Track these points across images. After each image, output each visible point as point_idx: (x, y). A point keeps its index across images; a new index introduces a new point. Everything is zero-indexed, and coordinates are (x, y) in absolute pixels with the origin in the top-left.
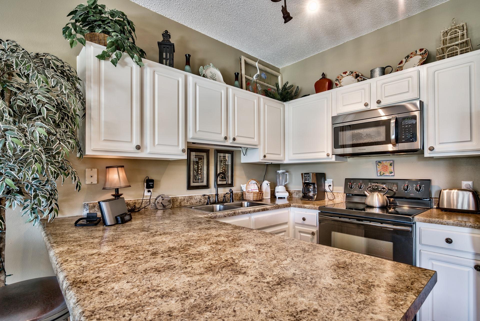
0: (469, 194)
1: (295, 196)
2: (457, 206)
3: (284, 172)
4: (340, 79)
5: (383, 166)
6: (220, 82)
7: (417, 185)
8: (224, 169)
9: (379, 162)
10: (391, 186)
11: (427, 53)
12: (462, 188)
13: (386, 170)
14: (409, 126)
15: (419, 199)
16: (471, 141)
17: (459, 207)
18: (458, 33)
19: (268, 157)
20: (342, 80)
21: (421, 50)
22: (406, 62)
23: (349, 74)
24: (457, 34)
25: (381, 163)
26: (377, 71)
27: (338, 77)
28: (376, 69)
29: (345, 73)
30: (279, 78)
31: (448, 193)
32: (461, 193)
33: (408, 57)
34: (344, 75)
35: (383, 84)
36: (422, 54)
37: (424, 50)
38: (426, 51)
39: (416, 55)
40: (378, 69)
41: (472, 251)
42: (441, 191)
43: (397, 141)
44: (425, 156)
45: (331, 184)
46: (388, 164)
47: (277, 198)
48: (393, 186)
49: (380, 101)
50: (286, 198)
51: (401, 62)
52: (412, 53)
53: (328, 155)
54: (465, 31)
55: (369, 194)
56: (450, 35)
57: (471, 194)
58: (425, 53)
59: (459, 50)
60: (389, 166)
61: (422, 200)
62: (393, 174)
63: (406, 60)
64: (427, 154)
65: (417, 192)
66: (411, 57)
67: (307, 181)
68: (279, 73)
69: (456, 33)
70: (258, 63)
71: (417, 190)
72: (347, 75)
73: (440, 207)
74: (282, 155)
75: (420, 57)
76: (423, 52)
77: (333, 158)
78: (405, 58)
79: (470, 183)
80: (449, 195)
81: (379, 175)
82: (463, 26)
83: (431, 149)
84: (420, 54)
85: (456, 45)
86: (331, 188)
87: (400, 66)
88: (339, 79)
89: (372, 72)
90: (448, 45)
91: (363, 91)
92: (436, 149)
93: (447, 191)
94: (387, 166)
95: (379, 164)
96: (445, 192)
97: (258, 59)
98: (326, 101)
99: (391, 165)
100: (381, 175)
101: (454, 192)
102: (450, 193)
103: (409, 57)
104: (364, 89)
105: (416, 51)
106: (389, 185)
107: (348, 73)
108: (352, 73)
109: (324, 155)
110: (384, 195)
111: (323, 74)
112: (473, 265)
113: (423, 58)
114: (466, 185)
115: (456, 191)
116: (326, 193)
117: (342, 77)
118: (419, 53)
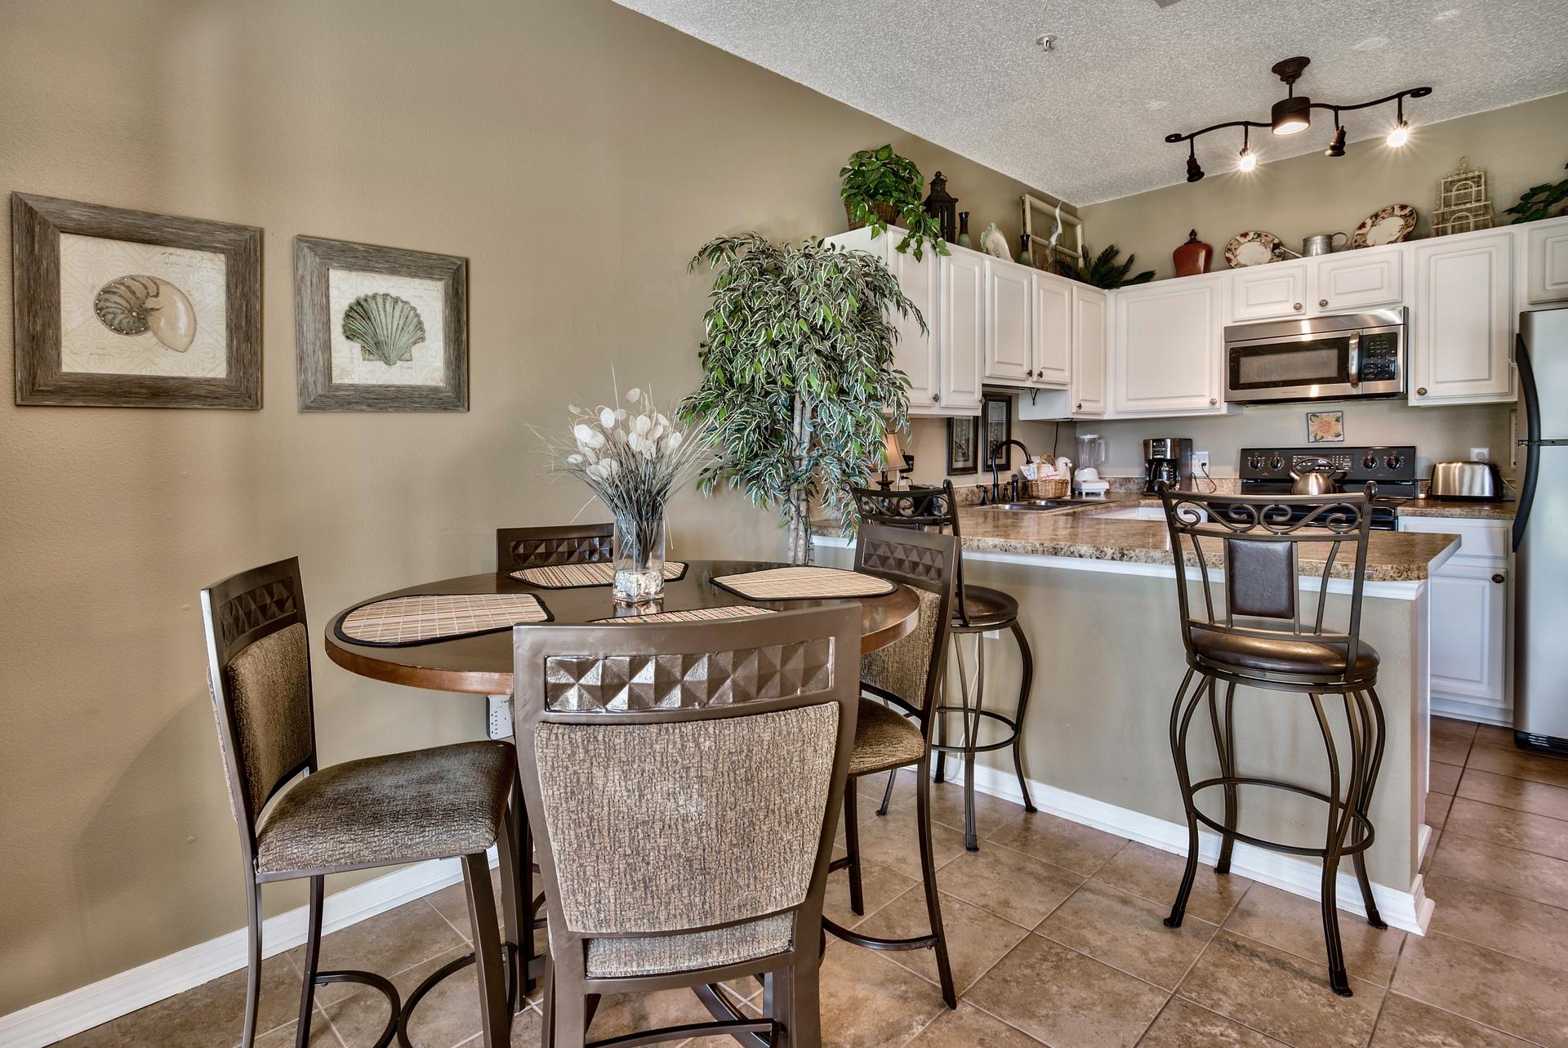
0: (1484, 470)
1: (1117, 490)
2: (1460, 491)
3: (1094, 439)
4: (1236, 249)
5: (1322, 422)
6: (1005, 259)
7: (1389, 456)
8: (996, 435)
9: (1314, 415)
10: (1339, 461)
11: (1415, 216)
12: (1472, 460)
13: (1328, 431)
14: (1384, 351)
15: (1392, 482)
16: (1489, 379)
17: (1465, 493)
18: (1471, 188)
19: (1086, 407)
20: (1238, 251)
21: (1403, 207)
22: (1372, 226)
23: (1253, 238)
24: (1470, 190)
25: (1317, 416)
26: (1317, 245)
27: (1231, 244)
28: (1315, 238)
29: (1245, 235)
30: (1079, 229)
31: (1444, 468)
32: (1467, 467)
33: (1376, 216)
34: (1242, 240)
35: (1333, 270)
36: (1405, 216)
37: (1409, 209)
38: (1411, 211)
39: (1392, 214)
40: (1319, 237)
41: (1488, 553)
42: (1435, 466)
43: (1362, 376)
44: (1410, 405)
45: (1207, 461)
46: (1332, 417)
47: (1084, 493)
48: (1343, 461)
49: (1327, 303)
50: (1103, 493)
51: (1363, 225)
52: (1384, 211)
53: (1213, 403)
54: (1483, 187)
55: (1298, 475)
56: (1458, 190)
57: (1487, 470)
58: (1410, 215)
59: (1472, 220)
60: (1333, 422)
61: (1398, 484)
62: (1341, 438)
63: (1373, 222)
64: (1414, 400)
65: (1391, 470)
66: (1383, 218)
67: (1159, 457)
68: (1076, 217)
69: (1467, 188)
70: (1061, 210)
71: (1390, 465)
72: (1249, 241)
73: (1433, 494)
74: (1102, 403)
75: (1402, 222)
76: (1406, 212)
77: (1223, 409)
78: (1371, 219)
79: (1485, 451)
80: (1447, 472)
81: (1312, 439)
82: (1480, 177)
83: (1422, 392)
84: (1401, 216)
85: (1467, 210)
86: (1206, 468)
87: (1360, 232)
88: (1233, 247)
89: (1307, 242)
90: (1454, 208)
91: (1291, 279)
92: (1430, 393)
93: (1443, 465)
94: (1329, 423)
95: (1313, 418)
96: (1440, 467)
97: (1060, 201)
98: (1208, 292)
99: (1337, 420)
100: (1316, 441)
101: (1456, 467)
102: (1449, 468)
103: (1379, 218)
104: (1292, 276)
105: (1393, 209)
106: (1335, 458)
107: (1251, 235)
108: (1259, 236)
109: (1204, 403)
110: (1328, 477)
111: (1193, 233)
112: (1490, 576)
113: (1407, 226)
114: (1478, 454)
115: (1460, 464)
116: (1193, 480)
117: (1240, 244)
118: (1397, 212)
